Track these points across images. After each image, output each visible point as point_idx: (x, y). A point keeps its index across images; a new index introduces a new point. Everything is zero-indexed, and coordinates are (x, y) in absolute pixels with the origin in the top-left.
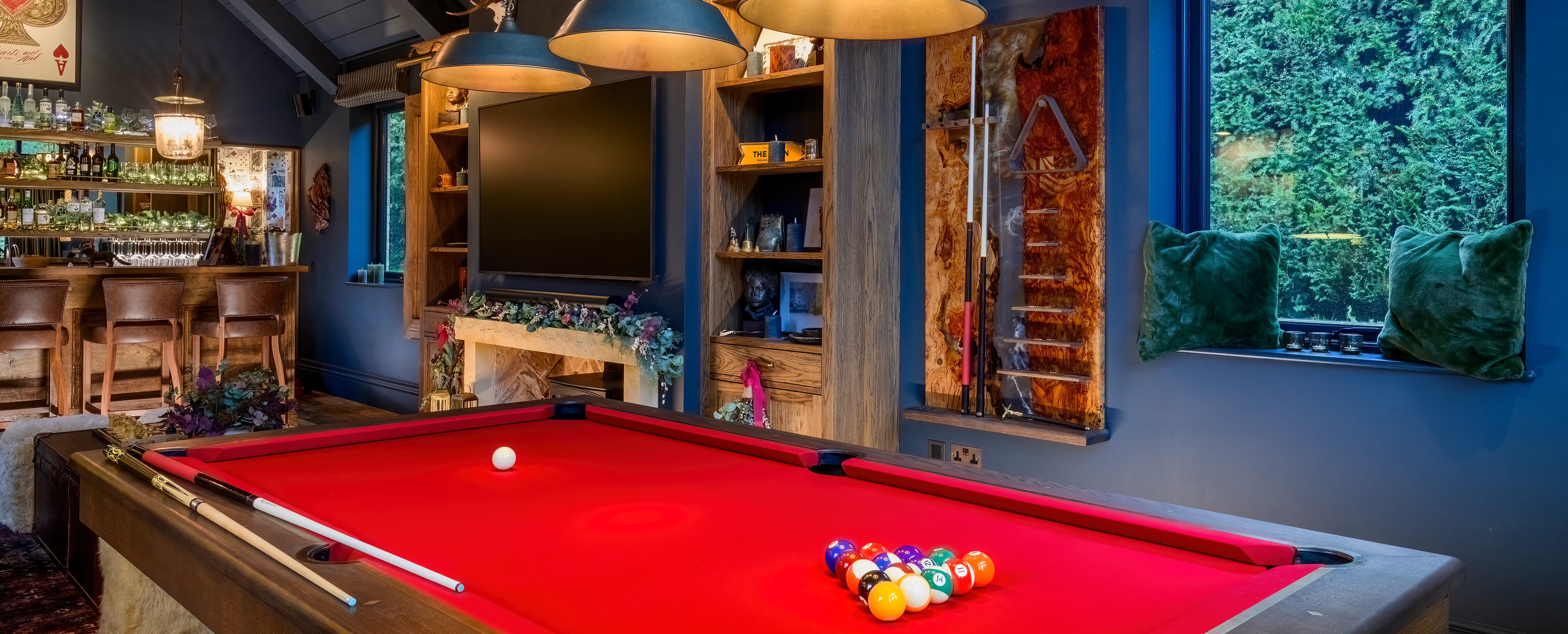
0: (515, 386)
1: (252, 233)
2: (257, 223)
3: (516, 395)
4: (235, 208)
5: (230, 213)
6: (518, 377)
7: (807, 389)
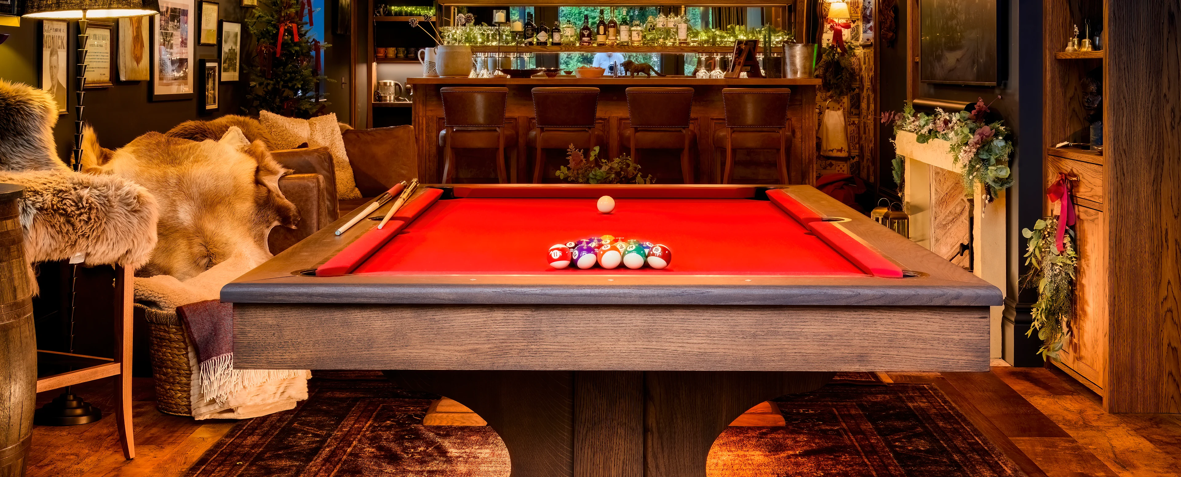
0: (958, 209)
1: (850, 47)
2: (856, 37)
3: (960, 220)
4: (832, 21)
5: (829, 26)
6: (962, 200)
7: (1095, 205)
